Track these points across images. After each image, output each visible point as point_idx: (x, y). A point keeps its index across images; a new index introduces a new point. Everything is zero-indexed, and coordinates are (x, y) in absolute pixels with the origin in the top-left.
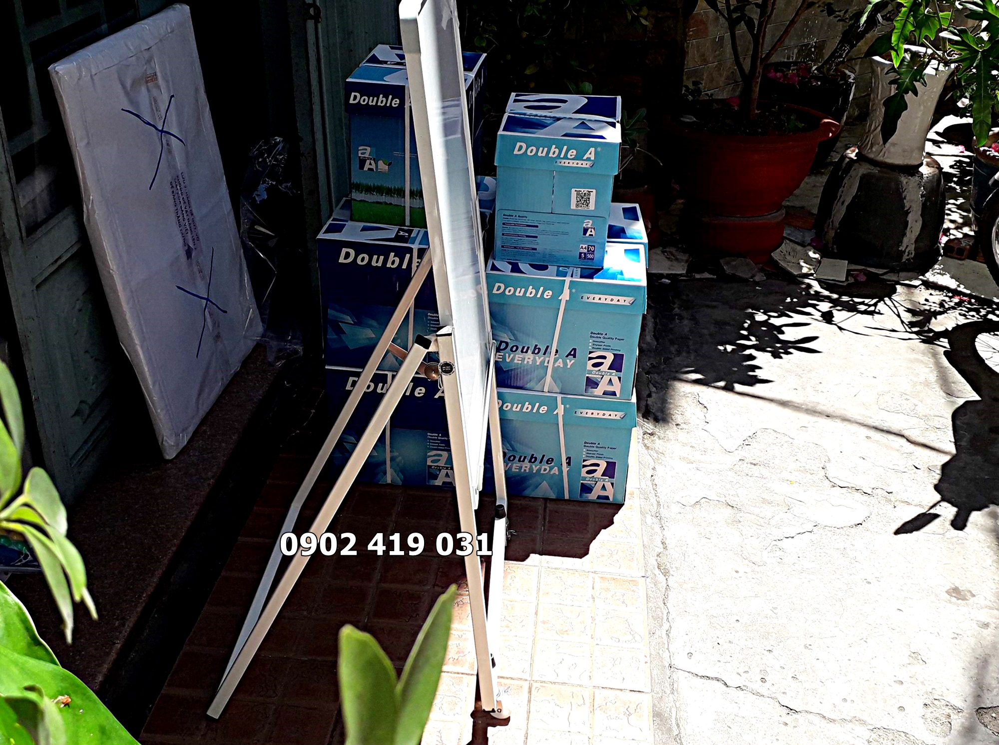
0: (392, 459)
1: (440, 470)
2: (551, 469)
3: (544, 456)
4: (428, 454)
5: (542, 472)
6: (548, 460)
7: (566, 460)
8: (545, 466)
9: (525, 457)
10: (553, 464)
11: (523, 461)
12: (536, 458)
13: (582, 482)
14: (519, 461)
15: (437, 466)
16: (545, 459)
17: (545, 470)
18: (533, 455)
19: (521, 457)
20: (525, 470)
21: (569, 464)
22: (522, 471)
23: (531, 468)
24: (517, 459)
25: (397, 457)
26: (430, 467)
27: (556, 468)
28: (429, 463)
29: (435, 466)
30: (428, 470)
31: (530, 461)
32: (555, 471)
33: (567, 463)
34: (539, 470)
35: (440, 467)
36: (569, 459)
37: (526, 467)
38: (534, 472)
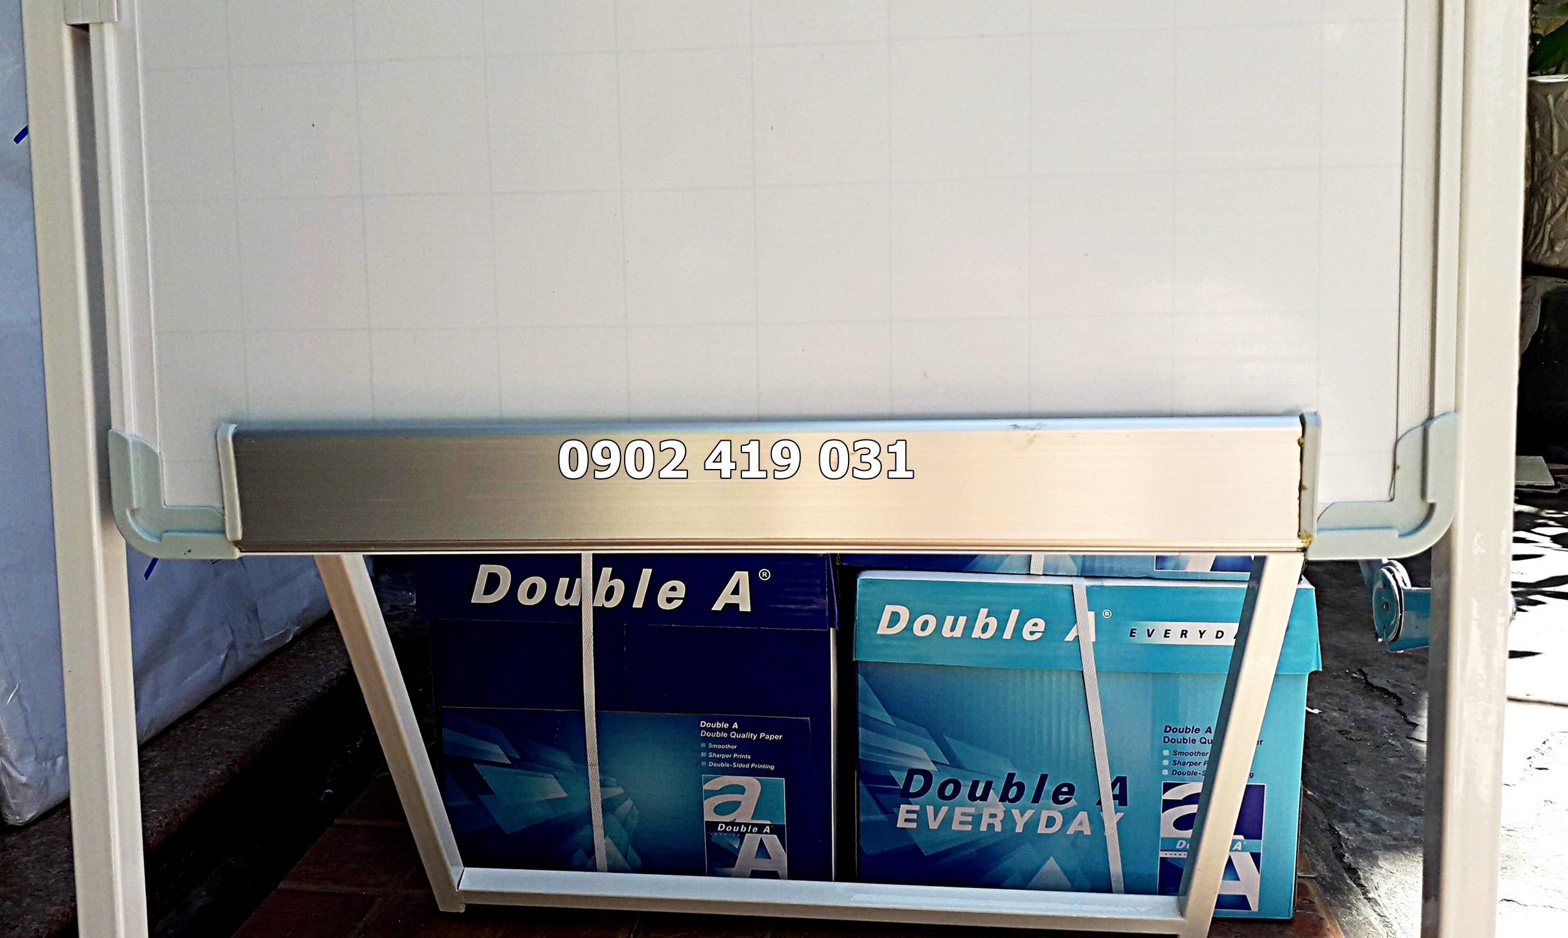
0: (608, 807)
1: (742, 836)
2: (1068, 817)
3: (1044, 778)
4: (706, 787)
5: (1042, 829)
6: (1058, 792)
7: (1113, 786)
8: (1050, 811)
9: (988, 786)
10: (1072, 803)
11: (984, 797)
12: (1021, 787)
13: (1162, 854)
14: (972, 797)
15: (733, 824)
16: (1049, 788)
17: (1051, 822)
18: (1011, 776)
19: (975, 784)
20: (991, 826)
21: (1121, 799)
22: (983, 828)
23: (1008, 819)
24: (965, 791)
25: (621, 799)
26: (712, 826)
27: (1083, 816)
28: (709, 816)
29: (727, 824)
30: (709, 837)
31: (1004, 798)
32: (1082, 823)
33: (1115, 797)
34: (1032, 824)
35: (740, 825)
36: (1120, 782)
37: (993, 816)
38: (1019, 829)
